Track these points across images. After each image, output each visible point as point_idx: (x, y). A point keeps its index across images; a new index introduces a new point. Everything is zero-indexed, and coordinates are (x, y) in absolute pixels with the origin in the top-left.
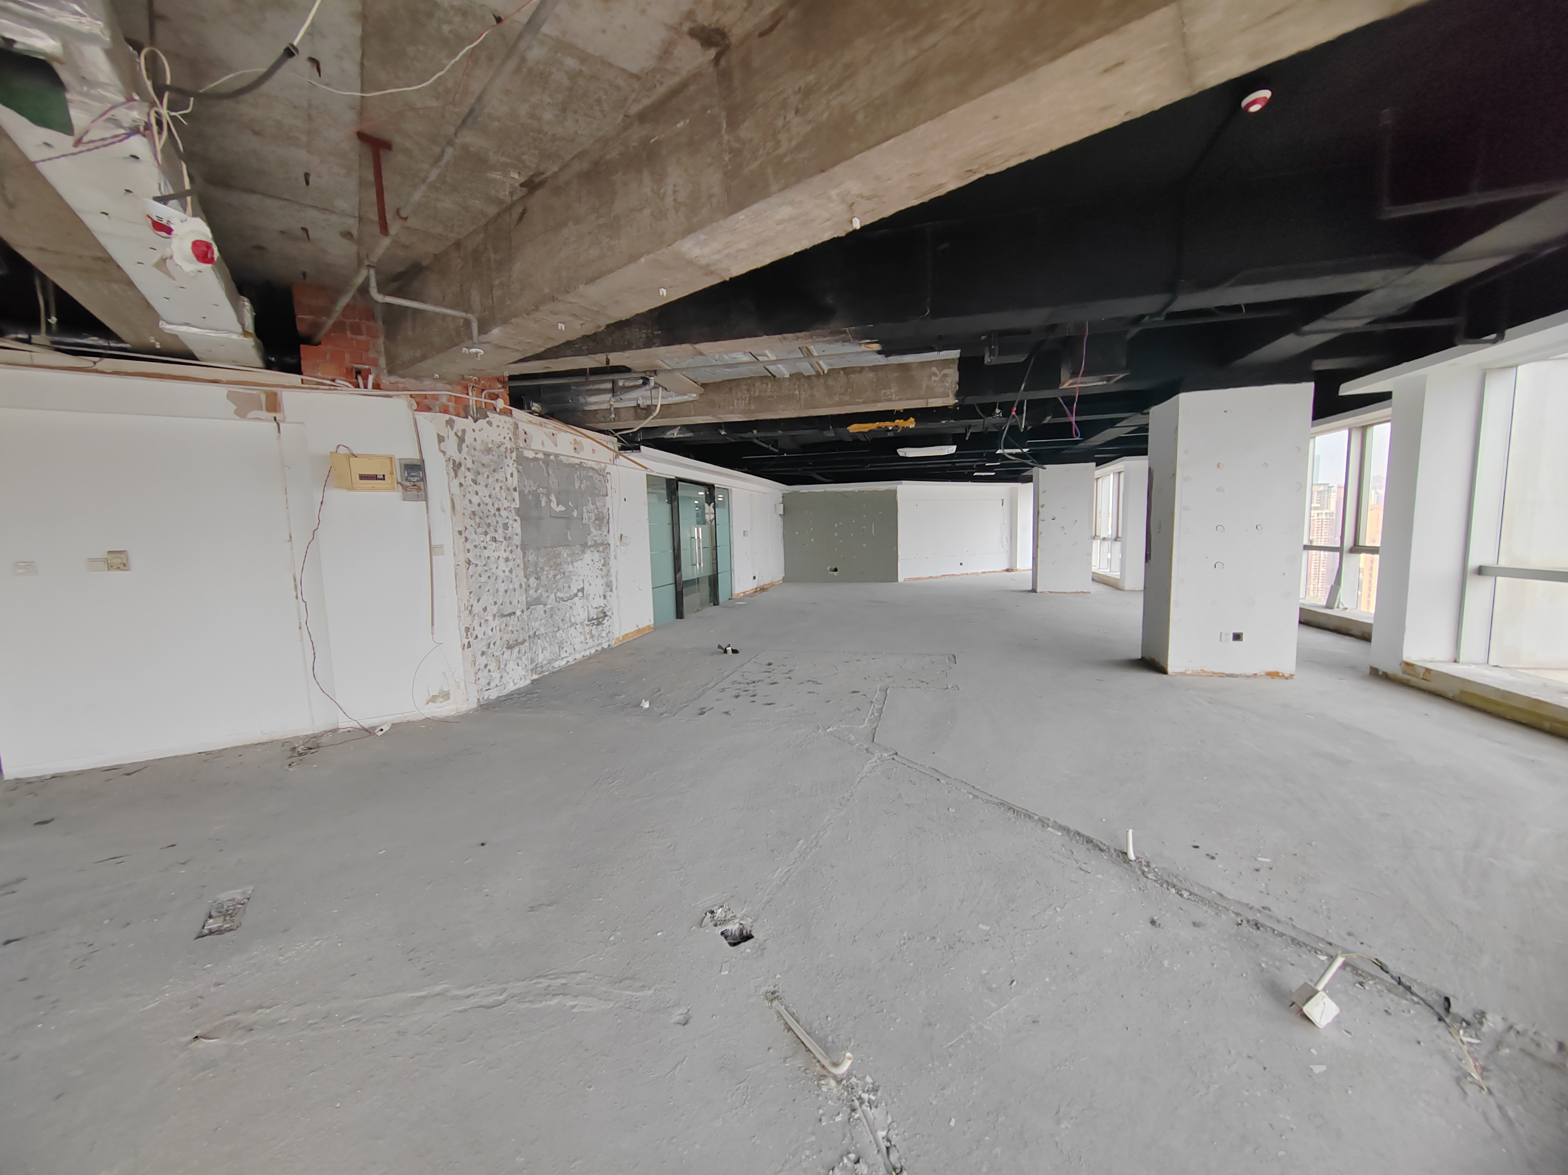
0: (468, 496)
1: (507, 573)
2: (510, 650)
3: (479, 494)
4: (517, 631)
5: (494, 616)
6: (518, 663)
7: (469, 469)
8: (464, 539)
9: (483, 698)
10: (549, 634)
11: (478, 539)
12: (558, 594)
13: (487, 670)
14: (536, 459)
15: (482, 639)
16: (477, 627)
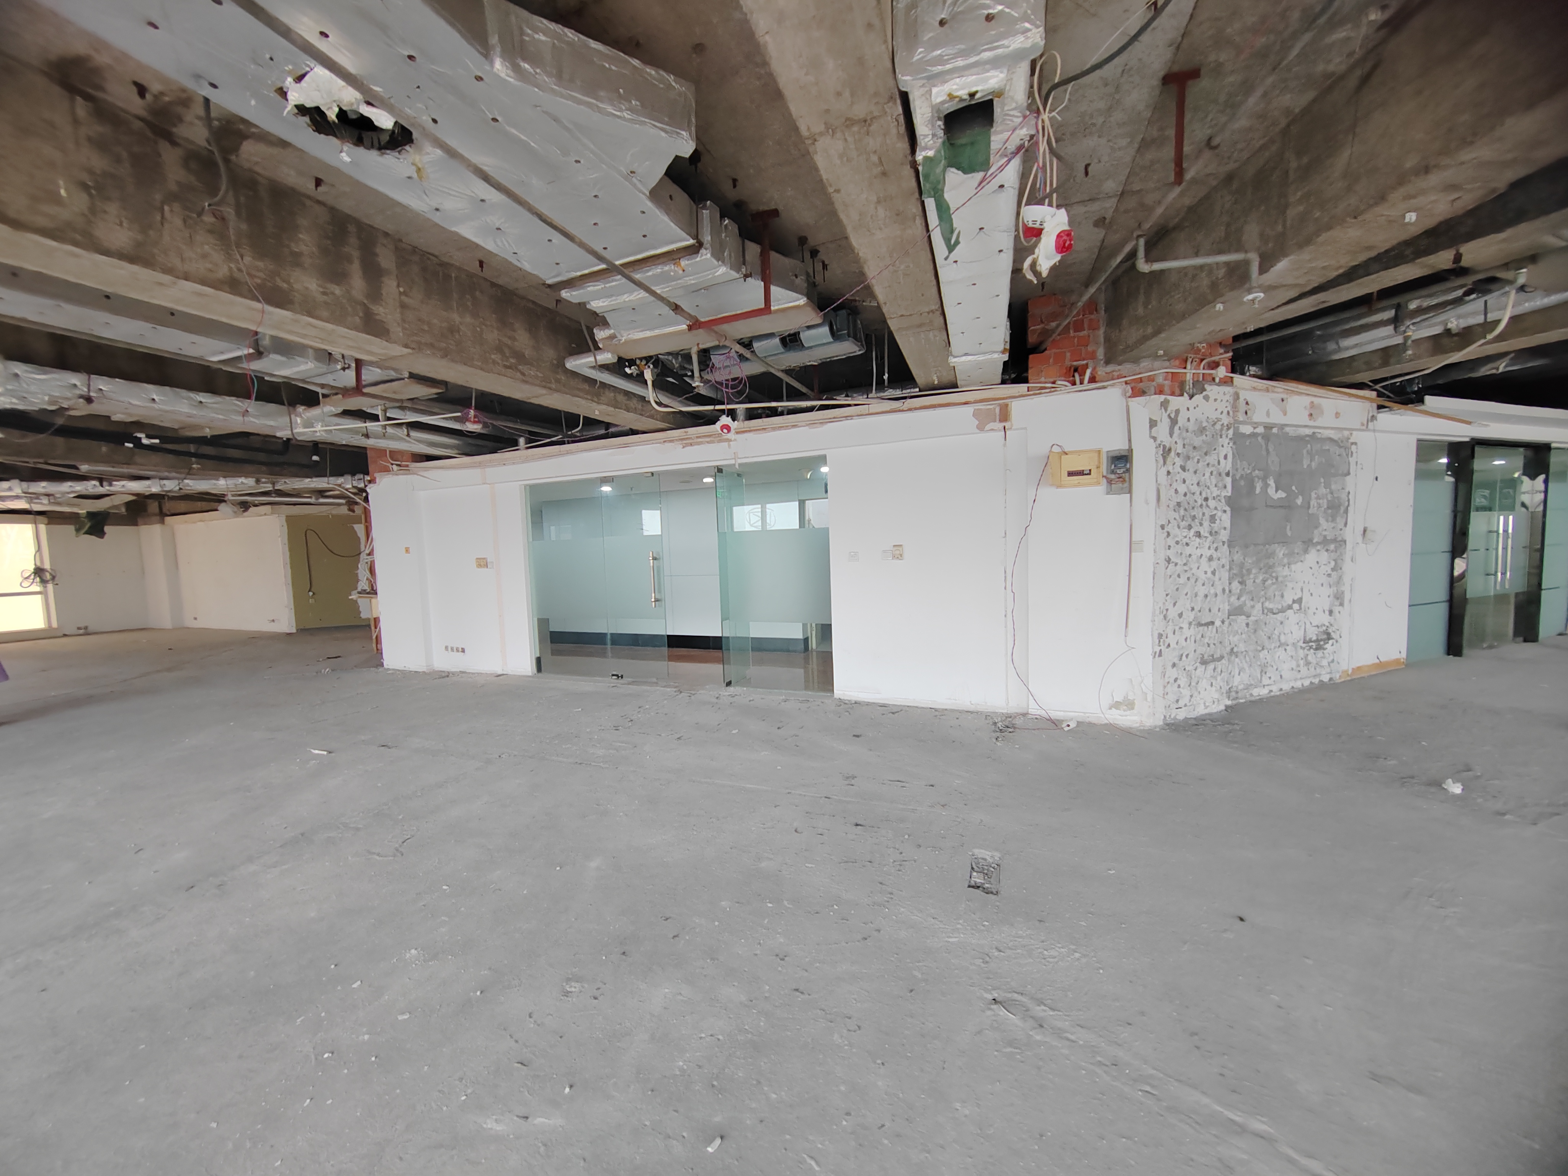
0: (1175, 485)
1: (1209, 574)
2: (1204, 666)
3: (1187, 482)
4: (1214, 644)
5: (1190, 624)
6: (1212, 683)
7: (1178, 455)
8: (1166, 534)
9: (1170, 716)
10: (1250, 653)
11: (1180, 534)
12: (1267, 604)
13: (1176, 685)
14: (1254, 435)
15: (1174, 649)
16: (1170, 635)
